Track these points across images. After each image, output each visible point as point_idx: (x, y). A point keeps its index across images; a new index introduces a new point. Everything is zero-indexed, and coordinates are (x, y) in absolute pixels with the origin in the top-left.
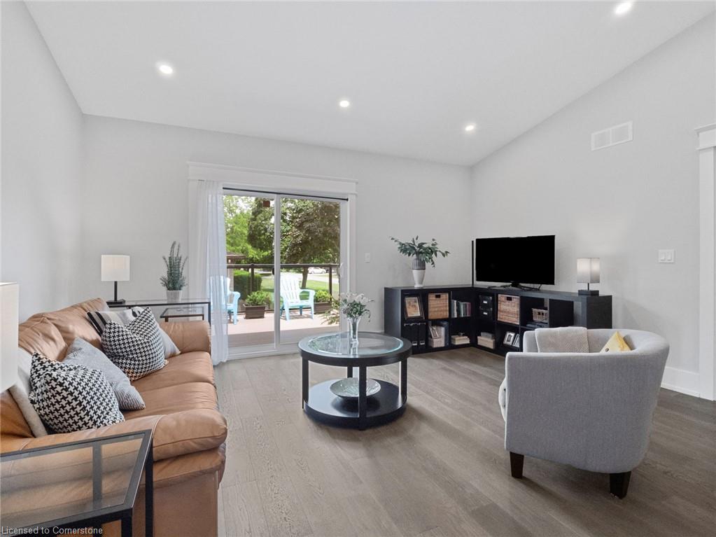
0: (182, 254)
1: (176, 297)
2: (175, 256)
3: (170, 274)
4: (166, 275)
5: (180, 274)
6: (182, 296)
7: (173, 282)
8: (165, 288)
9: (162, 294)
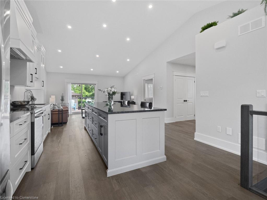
0: (64, 95)
1: (63, 102)
2: (62, 95)
3: (62, 98)
4: (61, 99)
5: (63, 99)
6: (64, 102)
7: (62, 100)
8: (61, 101)
9: (61, 102)
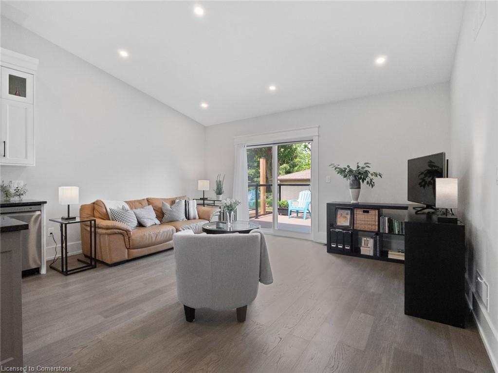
2: (218, 180)
5: (221, 188)
7: (219, 192)
8: (216, 194)
